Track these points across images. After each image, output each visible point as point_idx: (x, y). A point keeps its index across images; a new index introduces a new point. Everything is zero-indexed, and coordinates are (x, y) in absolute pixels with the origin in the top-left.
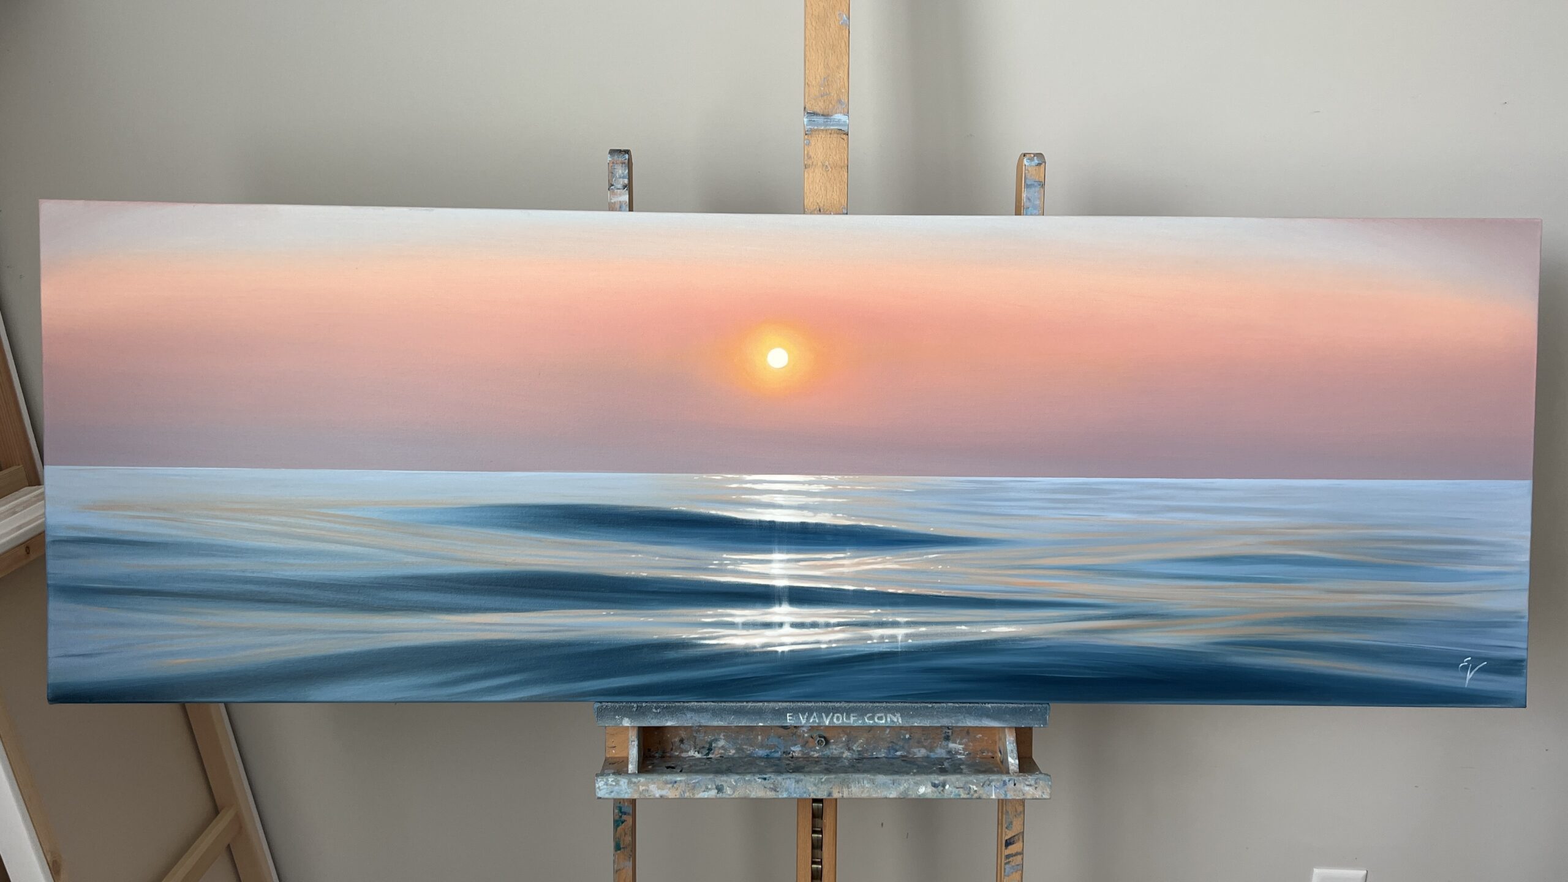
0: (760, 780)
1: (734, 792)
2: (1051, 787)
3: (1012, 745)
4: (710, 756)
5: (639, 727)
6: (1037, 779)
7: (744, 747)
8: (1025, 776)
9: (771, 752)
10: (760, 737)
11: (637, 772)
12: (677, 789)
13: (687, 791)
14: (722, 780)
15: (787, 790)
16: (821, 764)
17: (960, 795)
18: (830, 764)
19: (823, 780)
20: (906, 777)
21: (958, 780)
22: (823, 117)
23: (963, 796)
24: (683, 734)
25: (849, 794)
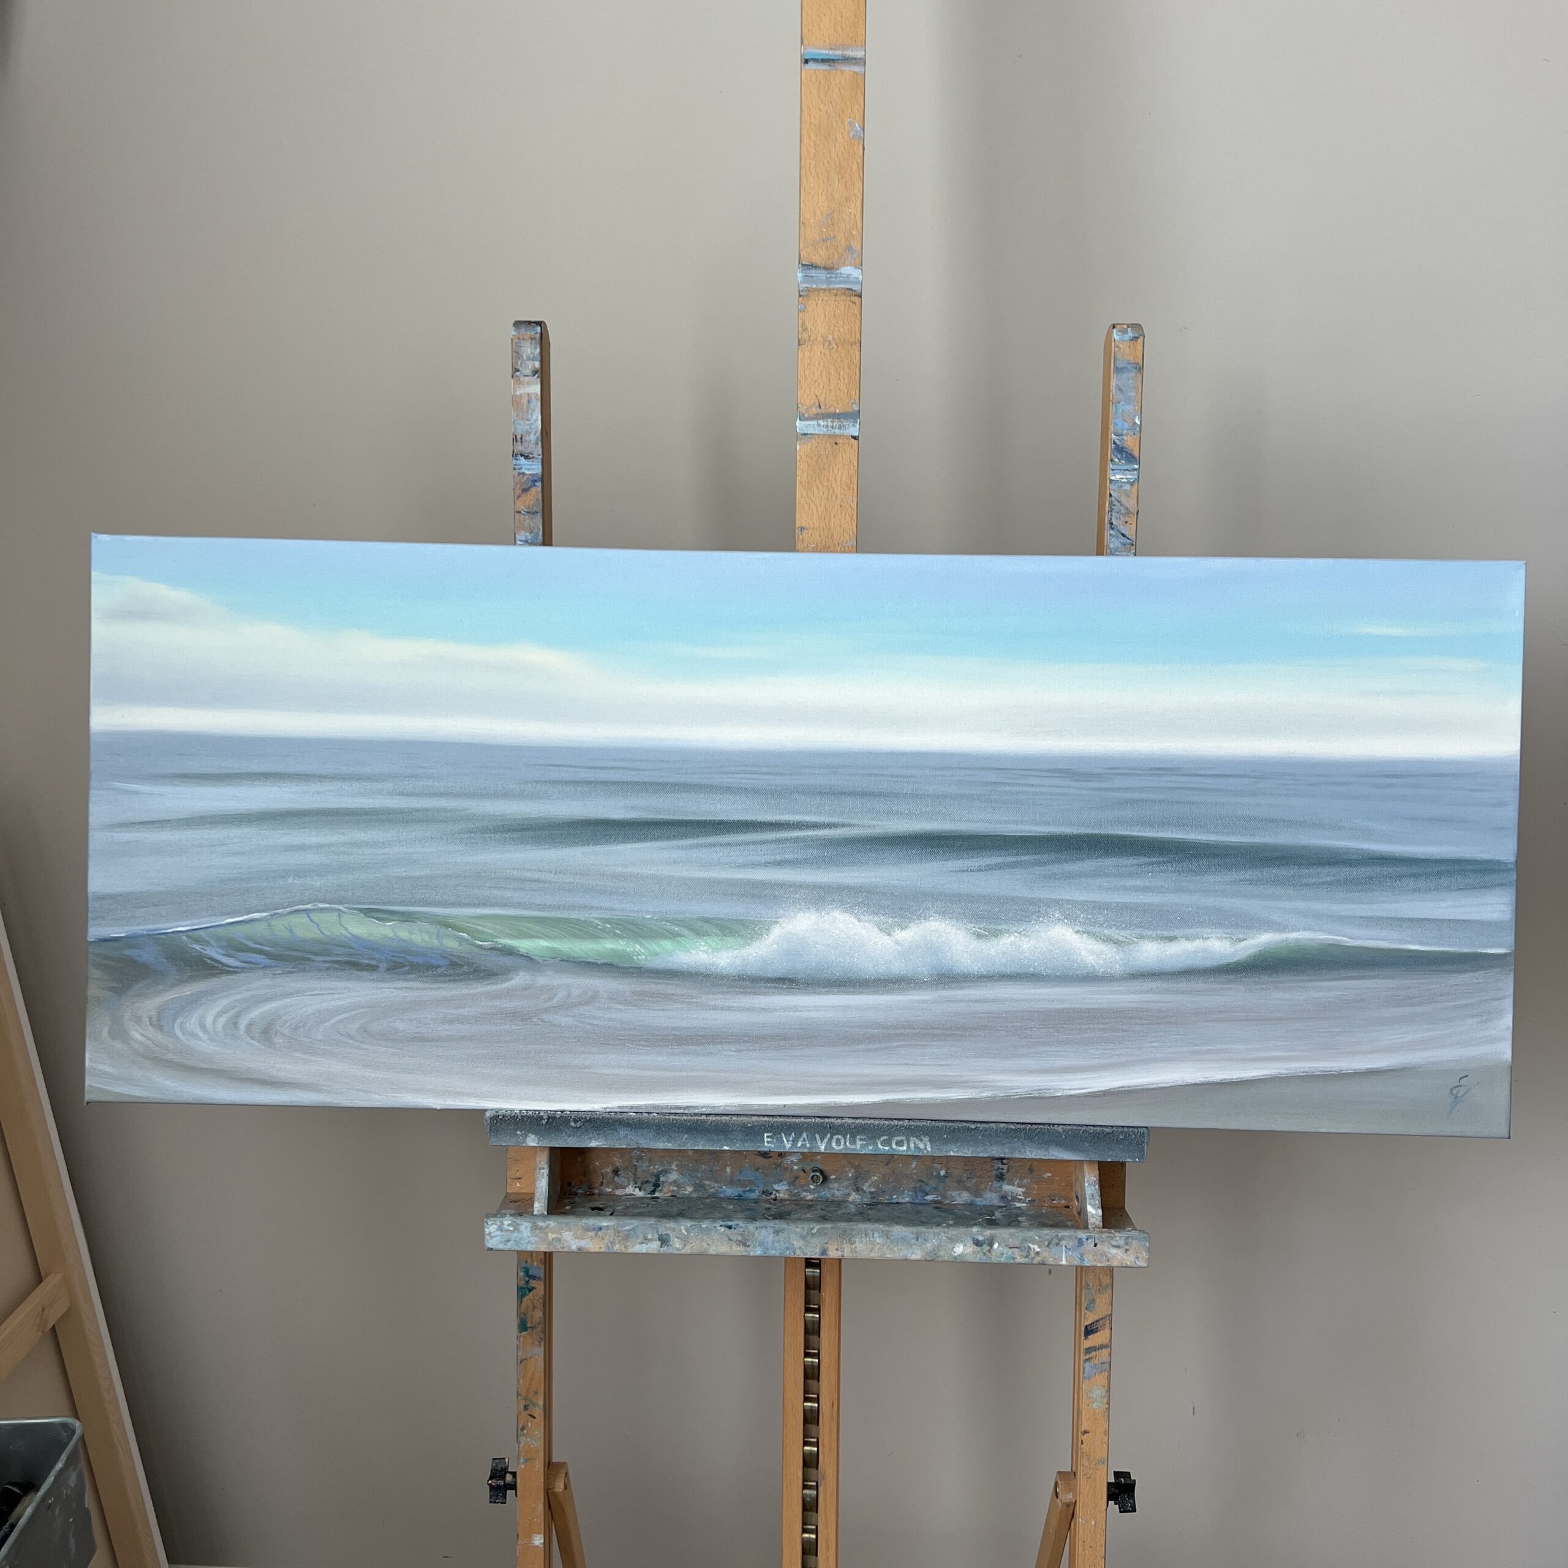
0: (723, 1229)
1: (685, 1245)
2: (1149, 1250)
3: (1093, 1188)
4: (657, 1194)
5: (551, 1148)
6: (1128, 1238)
7: (706, 1182)
8: (1111, 1233)
9: (744, 1192)
10: (728, 1169)
11: (546, 1213)
12: (603, 1239)
13: (617, 1242)
14: (668, 1227)
15: (761, 1244)
16: (814, 1210)
17: (1014, 1258)
18: (828, 1209)
19: (815, 1230)
20: (936, 1230)
21: (1011, 1235)
22: (824, 271)
23: (1019, 1260)
24: (618, 1162)
25: (851, 1252)
